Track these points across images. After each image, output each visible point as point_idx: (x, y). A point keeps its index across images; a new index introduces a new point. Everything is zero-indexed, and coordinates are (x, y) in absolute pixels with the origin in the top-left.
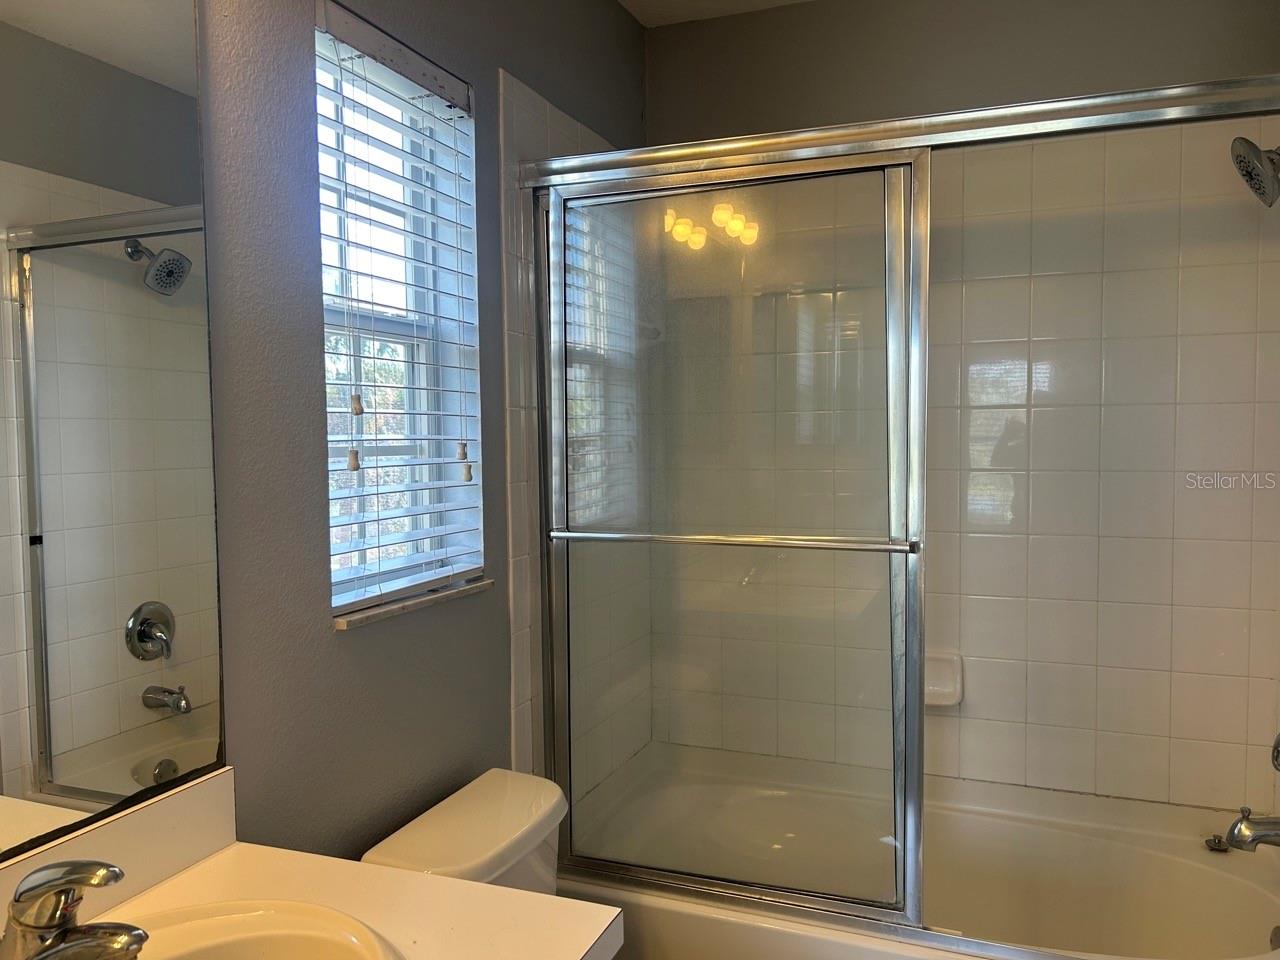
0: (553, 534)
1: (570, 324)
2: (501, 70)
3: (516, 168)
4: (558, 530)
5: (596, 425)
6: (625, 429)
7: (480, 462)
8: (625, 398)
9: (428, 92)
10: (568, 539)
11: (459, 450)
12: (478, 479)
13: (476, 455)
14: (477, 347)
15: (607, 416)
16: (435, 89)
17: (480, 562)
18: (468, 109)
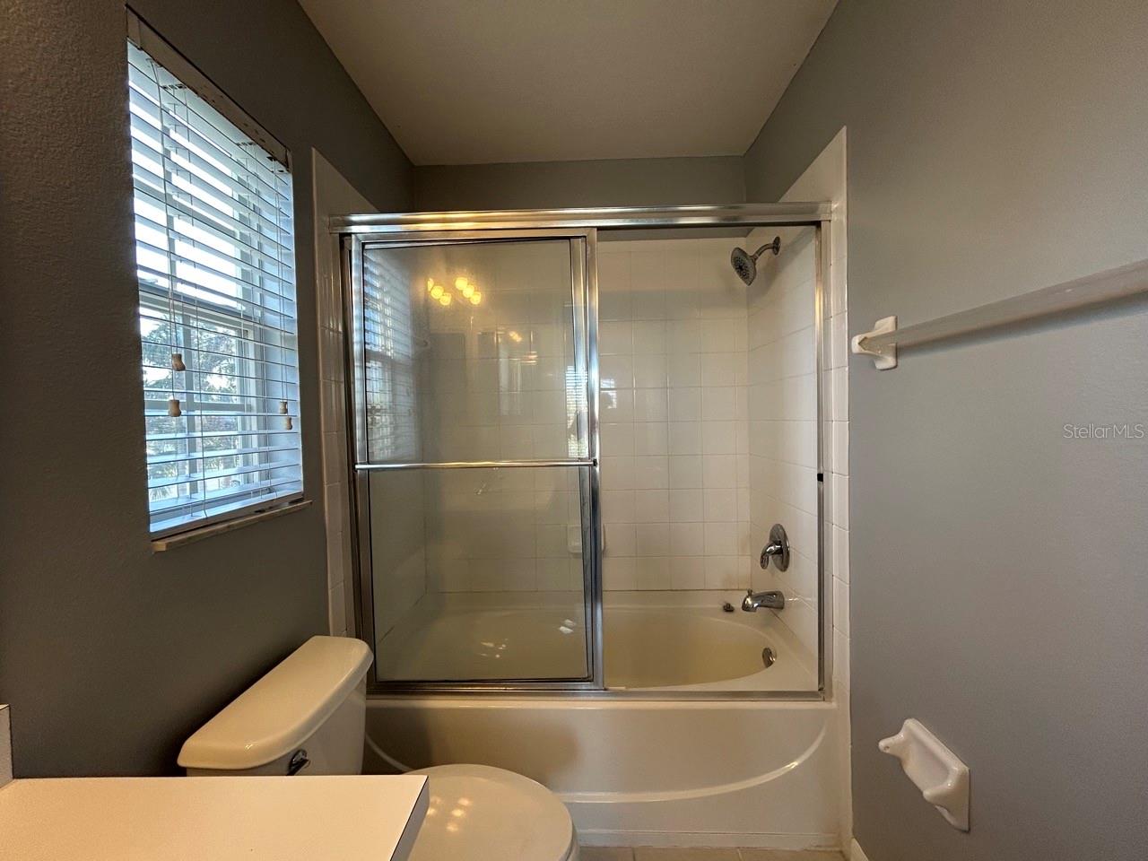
0: (357, 467)
1: (368, 332)
2: (314, 149)
3: (326, 219)
4: (361, 464)
5: (387, 398)
6: (406, 402)
7: (299, 416)
8: (405, 382)
9: (251, 141)
10: (369, 470)
11: (280, 407)
12: (297, 428)
13: (295, 411)
14: (296, 334)
15: (394, 392)
16: (257, 140)
17: (301, 488)
18: (286, 164)
